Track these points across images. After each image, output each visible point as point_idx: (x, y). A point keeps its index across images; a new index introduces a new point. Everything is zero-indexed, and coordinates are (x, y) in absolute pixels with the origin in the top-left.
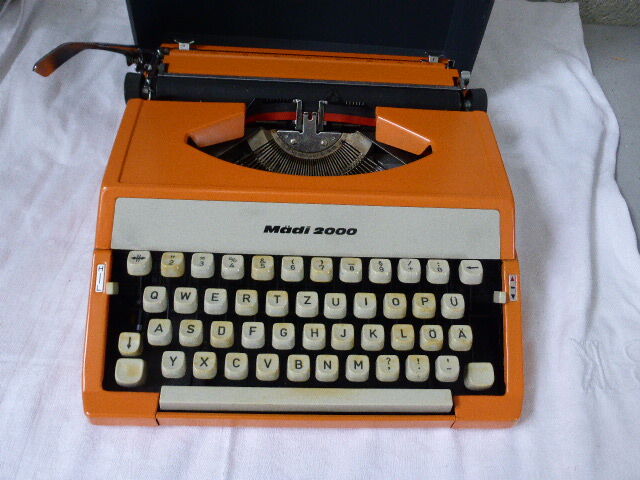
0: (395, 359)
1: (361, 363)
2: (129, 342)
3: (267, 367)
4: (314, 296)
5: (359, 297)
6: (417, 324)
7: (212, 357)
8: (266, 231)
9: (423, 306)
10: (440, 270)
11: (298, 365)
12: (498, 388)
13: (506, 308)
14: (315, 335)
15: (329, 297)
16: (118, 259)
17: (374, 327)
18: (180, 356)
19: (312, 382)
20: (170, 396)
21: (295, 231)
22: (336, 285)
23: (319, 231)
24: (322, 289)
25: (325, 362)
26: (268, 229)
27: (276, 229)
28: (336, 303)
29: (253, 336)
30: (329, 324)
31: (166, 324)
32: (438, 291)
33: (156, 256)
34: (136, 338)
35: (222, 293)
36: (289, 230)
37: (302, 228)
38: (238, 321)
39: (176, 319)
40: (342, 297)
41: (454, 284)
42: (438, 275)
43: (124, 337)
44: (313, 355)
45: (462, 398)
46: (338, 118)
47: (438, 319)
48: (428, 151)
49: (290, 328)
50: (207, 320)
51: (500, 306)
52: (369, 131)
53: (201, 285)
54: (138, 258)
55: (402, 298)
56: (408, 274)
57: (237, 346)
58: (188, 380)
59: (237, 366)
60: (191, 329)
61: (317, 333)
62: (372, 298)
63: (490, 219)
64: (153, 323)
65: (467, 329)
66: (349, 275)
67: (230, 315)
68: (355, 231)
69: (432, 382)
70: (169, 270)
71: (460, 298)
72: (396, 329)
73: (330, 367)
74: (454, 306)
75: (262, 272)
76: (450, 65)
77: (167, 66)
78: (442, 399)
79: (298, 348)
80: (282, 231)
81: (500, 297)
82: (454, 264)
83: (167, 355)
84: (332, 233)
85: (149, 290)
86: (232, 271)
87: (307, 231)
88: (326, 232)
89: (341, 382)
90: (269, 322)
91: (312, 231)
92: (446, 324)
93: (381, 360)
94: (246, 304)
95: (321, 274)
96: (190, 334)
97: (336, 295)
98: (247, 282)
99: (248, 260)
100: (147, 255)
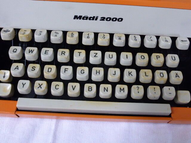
0: (141, 88)
1: (124, 89)
2: (4, 75)
3: (73, 90)
4: (99, 53)
5: (123, 55)
6: (154, 69)
7: (44, 83)
8: (74, 18)
9: (157, 60)
10: (166, 41)
11: (90, 89)
14: (98, 73)
17: (130, 70)
18: (28, 82)
19: (97, 98)
20: (22, 103)
21: (90, 19)
22: (111, 48)
23: (103, 19)
24: (103, 50)
25: (105, 88)
26: (76, 17)
27: (80, 17)
28: (111, 57)
29: (66, 73)
31: (21, 66)
32: (165, 52)
35: (51, 51)
36: (87, 18)
37: (94, 17)
38: (59, 65)
39: (26, 63)
40: (114, 54)
41: (173, 49)
42: (165, 44)
43: (2, 72)
44: (98, 84)
47: (164, 67)
49: (86, 69)
53: (40, 46)
54: (7, 31)
55: (146, 55)
56: (150, 43)
57: (58, 78)
58: (32, 95)
59: (57, 89)
61: (99, 72)
62: (130, 55)
64: (14, 65)
65: (180, 73)
66: (118, 42)
67: (55, 62)
68: (122, 19)
69: (161, 100)
70: (23, 37)
71: (176, 56)
72: (142, 72)
73: (107, 91)
74: (173, 60)
75: (71, 40)
78: (166, 109)
80: (83, 19)
84: (110, 20)
85: (12, 48)
86: (56, 39)
87: (96, 19)
88: (107, 20)
89: (113, 99)
90: (75, 66)
91: (99, 19)
93: (134, 87)
94: (63, 56)
95: (103, 41)
96: (33, 71)
97: (111, 53)
98: (64, 45)
99: (65, 33)
100: (11, 30)
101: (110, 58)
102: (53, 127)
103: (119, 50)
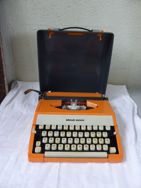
0: (94, 145)
1: (87, 146)
2: (38, 143)
3: (67, 147)
4: (76, 133)
5: (86, 133)
6: (98, 138)
7: (56, 145)
8: (66, 120)
9: (99, 135)
10: (101, 127)
11: (74, 147)
12: (117, 152)
13: (116, 135)
15: (79, 133)
16: (37, 126)
17: (89, 139)
18: (49, 145)
19: (77, 151)
20: (47, 154)
22: (81, 131)
23: (77, 120)
24: (78, 131)
25: (79, 146)
26: (67, 120)
27: (68, 120)
29: (64, 141)
30: (80, 138)
31: (46, 138)
32: (102, 131)
33: (45, 126)
34: (40, 142)
35: (58, 132)
38: (61, 138)
39: (48, 137)
40: (82, 133)
41: (105, 130)
42: (101, 128)
43: (37, 142)
44: (77, 145)
45: (109, 155)
46: (80, 103)
47: (102, 137)
48: (97, 107)
49: (72, 139)
50: (55, 138)
51: (115, 135)
52: (86, 105)
53: (54, 131)
54: (41, 126)
55: (94, 133)
56: (95, 128)
57: (61, 143)
58: (51, 150)
59: (61, 147)
60: (51, 139)
62: (88, 133)
63: (110, 117)
64: (44, 138)
65: (109, 139)
66: (83, 128)
67: (59, 137)
68: (84, 120)
69: (102, 151)
70: (47, 128)
71: (106, 133)
72: (94, 139)
74: (105, 135)
75: (66, 128)
76: (101, 94)
77: (46, 95)
78: (105, 154)
79: (74, 143)
81: (115, 133)
82: (104, 127)
83: (46, 145)
85: (43, 132)
86: (60, 128)
87: (74, 120)
89: (83, 151)
90: (67, 138)
91: (75, 120)
92: (104, 138)
93: (91, 145)
94: (63, 134)
95: (78, 128)
96: (51, 141)
97: (81, 133)
98: (63, 130)
99: (63, 126)
100: (43, 125)
101: (81, 135)
102: (58, 166)
103: (84, 131)
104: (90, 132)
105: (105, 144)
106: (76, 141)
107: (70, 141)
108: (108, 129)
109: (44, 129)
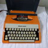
0: (29, 37)
4: (22, 32)
7: (14, 37)
11: (21, 38)
15: (24, 32)
16: (6, 29)
23: (23, 26)
33: (9, 28)
34: (7, 36)
42: (33, 30)
46: (25, 17)
48: (32, 19)
50: (13, 34)
52: (27, 18)
65: (36, 35)
68: (26, 26)
71: (35, 32)
73: (24, 38)
81: (38, 32)
82: (35, 29)
83: (10, 37)
92: (34, 34)
98: (17, 31)
99: (17, 29)
103: (26, 31)
104: (28, 31)
105: (34, 37)
106: (22, 36)
107: (20, 36)
108: (36, 30)
109: (9, 30)
